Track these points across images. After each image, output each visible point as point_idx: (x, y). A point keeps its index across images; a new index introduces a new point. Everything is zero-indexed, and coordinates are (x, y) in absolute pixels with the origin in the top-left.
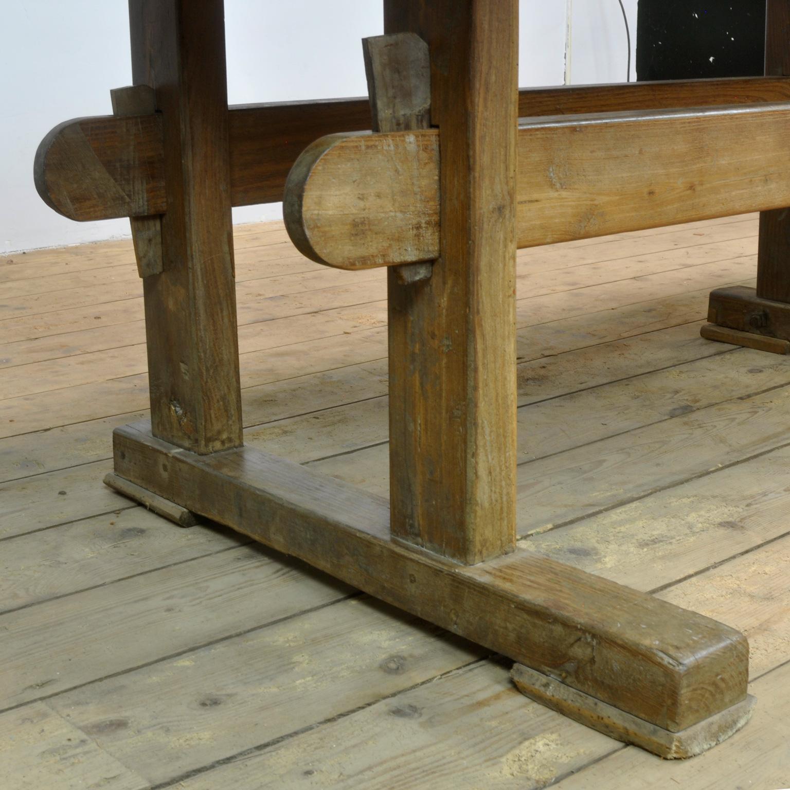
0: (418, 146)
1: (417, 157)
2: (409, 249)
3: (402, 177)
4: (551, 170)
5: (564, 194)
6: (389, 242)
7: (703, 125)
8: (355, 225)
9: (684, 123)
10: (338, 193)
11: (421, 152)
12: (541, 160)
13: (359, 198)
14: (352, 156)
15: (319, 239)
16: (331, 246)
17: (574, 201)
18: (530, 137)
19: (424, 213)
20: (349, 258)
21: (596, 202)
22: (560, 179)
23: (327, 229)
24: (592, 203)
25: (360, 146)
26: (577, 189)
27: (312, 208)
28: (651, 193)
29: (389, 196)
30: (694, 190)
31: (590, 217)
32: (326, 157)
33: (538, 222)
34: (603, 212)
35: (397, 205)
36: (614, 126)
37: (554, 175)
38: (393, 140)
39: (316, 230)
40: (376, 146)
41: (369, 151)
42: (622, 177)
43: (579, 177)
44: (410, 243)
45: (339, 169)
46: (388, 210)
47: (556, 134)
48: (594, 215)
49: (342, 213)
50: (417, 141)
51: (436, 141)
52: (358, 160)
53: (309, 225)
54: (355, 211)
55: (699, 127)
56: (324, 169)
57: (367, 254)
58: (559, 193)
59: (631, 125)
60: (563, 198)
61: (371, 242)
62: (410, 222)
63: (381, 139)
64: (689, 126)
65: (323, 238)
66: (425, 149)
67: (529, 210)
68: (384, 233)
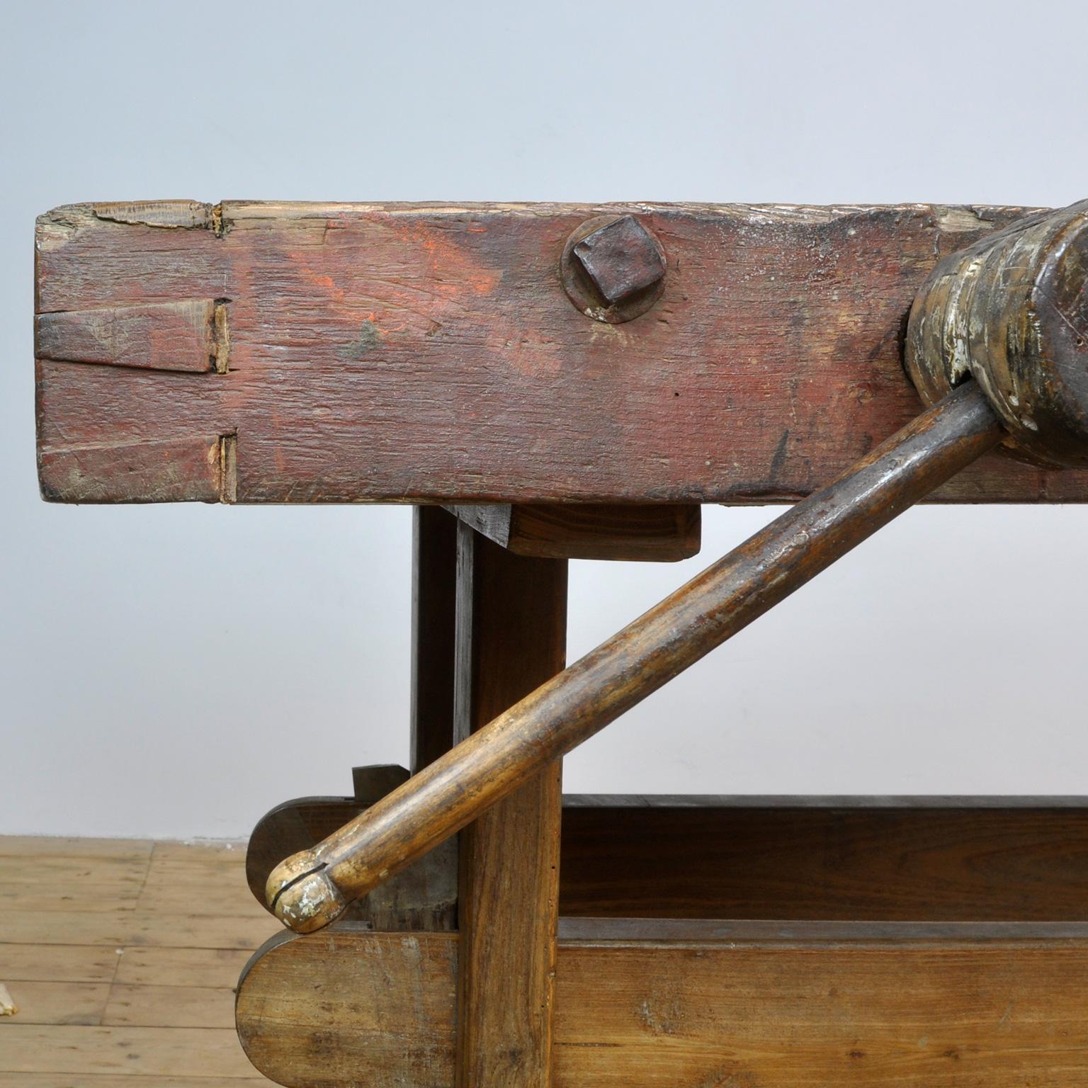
0: (422, 952)
1: (419, 966)
2: (403, 1080)
3: (394, 989)
4: (645, 1005)
5: (669, 1040)
6: (369, 1068)
7: (976, 961)
8: (315, 1039)
9: (934, 956)
10: (290, 998)
11: (426, 960)
12: (623, 991)
13: (323, 1008)
14: (315, 956)
15: (259, 1051)
16: (277, 1061)
17: (688, 1052)
18: (604, 959)
19: (430, 1038)
20: (304, 1080)
21: (736, 1058)
22: (663, 1019)
23: (271, 1040)
24: (726, 1057)
25: (328, 945)
26: (695, 1036)
27: (250, 1012)
28: (855, 1054)
29: (372, 1011)
30: (956, 1057)
31: (721, 1077)
32: (274, 954)
33: (617, 1075)
34: (750, 1072)
35: (384, 1022)
36: (775, 953)
37: (649, 1012)
38: (381, 942)
39: (255, 1038)
40: (353, 947)
41: (341, 952)
42: (793, 1027)
43: (701, 1020)
44: (404, 1073)
45: (294, 969)
46: (369, 1028)
47: (655, 957)
48: (730, 1075)
49: (296, 1023)
50: (421, 946)
51: (453, 948)
52: (323, 961)
53: (245, 1032)
54: (315, 1023)
55: (969, 964)
56: (270, 967)
57: (333, 1078)
58: (660, 1038)
59: (811, 954)
60: (666, 1046)
61: (340, 1063)
62: (406, 1046)
63: (362, 939)
64: (944, 962)
65: (265, 1050)
66: (434, 957)
67: (601, 1056)
68: (362, 1055)
